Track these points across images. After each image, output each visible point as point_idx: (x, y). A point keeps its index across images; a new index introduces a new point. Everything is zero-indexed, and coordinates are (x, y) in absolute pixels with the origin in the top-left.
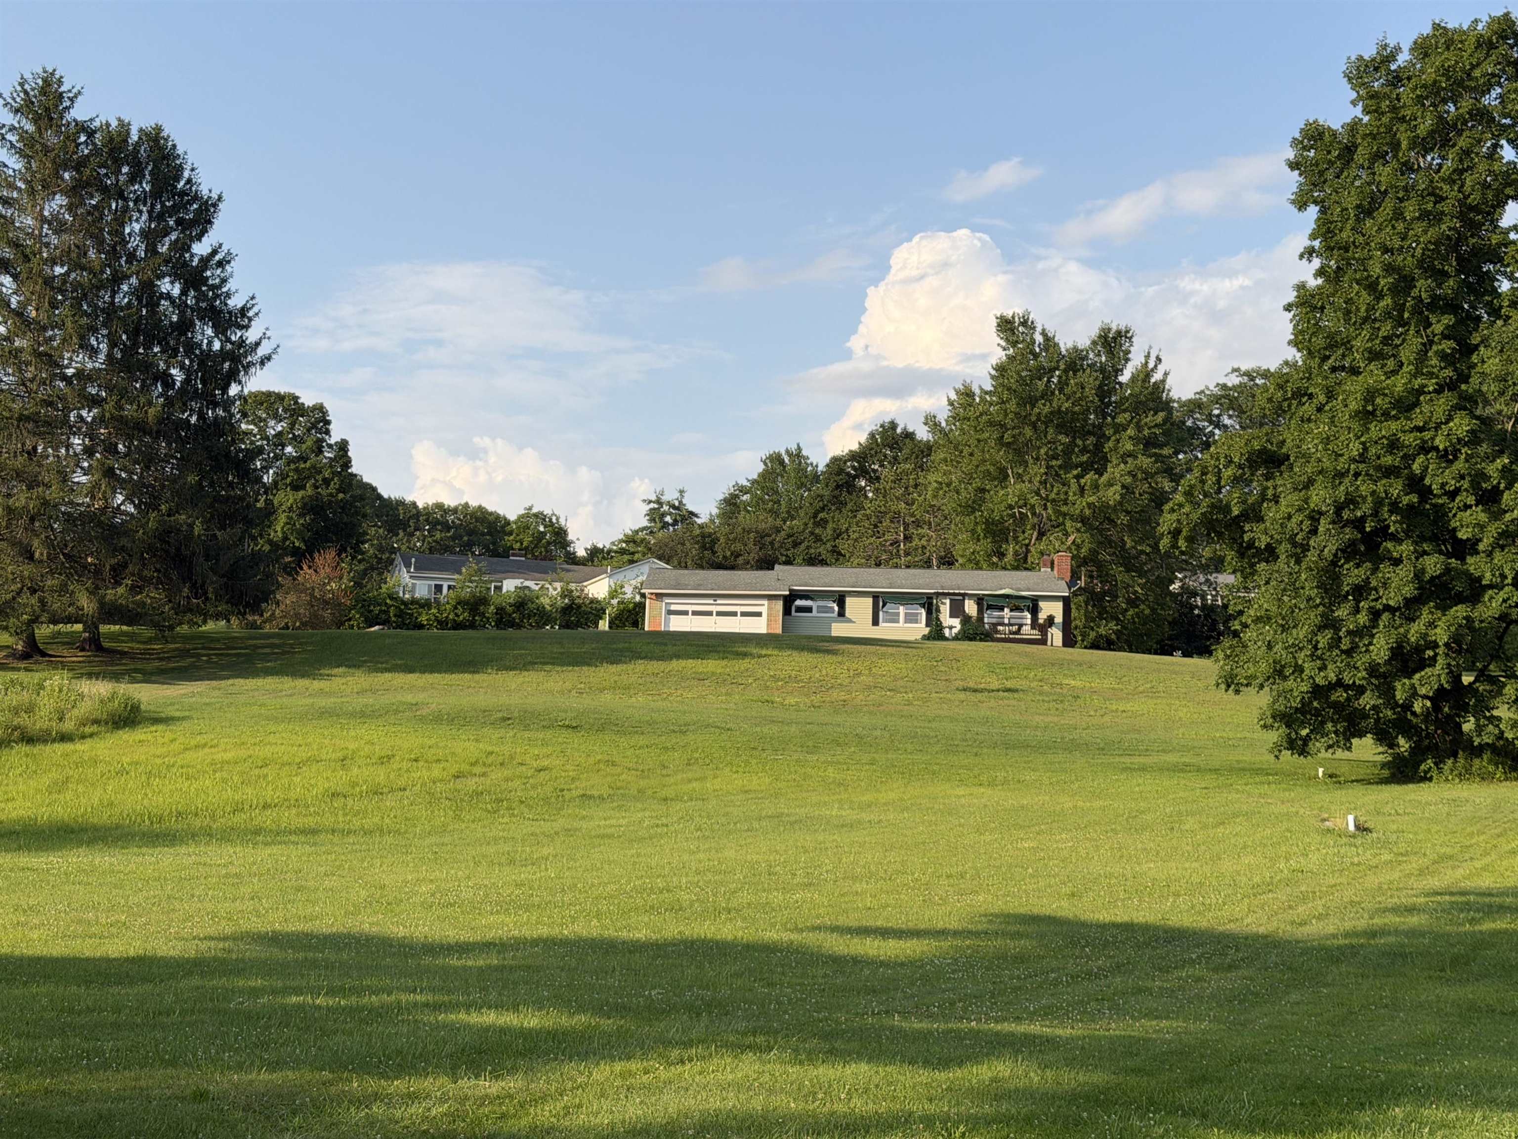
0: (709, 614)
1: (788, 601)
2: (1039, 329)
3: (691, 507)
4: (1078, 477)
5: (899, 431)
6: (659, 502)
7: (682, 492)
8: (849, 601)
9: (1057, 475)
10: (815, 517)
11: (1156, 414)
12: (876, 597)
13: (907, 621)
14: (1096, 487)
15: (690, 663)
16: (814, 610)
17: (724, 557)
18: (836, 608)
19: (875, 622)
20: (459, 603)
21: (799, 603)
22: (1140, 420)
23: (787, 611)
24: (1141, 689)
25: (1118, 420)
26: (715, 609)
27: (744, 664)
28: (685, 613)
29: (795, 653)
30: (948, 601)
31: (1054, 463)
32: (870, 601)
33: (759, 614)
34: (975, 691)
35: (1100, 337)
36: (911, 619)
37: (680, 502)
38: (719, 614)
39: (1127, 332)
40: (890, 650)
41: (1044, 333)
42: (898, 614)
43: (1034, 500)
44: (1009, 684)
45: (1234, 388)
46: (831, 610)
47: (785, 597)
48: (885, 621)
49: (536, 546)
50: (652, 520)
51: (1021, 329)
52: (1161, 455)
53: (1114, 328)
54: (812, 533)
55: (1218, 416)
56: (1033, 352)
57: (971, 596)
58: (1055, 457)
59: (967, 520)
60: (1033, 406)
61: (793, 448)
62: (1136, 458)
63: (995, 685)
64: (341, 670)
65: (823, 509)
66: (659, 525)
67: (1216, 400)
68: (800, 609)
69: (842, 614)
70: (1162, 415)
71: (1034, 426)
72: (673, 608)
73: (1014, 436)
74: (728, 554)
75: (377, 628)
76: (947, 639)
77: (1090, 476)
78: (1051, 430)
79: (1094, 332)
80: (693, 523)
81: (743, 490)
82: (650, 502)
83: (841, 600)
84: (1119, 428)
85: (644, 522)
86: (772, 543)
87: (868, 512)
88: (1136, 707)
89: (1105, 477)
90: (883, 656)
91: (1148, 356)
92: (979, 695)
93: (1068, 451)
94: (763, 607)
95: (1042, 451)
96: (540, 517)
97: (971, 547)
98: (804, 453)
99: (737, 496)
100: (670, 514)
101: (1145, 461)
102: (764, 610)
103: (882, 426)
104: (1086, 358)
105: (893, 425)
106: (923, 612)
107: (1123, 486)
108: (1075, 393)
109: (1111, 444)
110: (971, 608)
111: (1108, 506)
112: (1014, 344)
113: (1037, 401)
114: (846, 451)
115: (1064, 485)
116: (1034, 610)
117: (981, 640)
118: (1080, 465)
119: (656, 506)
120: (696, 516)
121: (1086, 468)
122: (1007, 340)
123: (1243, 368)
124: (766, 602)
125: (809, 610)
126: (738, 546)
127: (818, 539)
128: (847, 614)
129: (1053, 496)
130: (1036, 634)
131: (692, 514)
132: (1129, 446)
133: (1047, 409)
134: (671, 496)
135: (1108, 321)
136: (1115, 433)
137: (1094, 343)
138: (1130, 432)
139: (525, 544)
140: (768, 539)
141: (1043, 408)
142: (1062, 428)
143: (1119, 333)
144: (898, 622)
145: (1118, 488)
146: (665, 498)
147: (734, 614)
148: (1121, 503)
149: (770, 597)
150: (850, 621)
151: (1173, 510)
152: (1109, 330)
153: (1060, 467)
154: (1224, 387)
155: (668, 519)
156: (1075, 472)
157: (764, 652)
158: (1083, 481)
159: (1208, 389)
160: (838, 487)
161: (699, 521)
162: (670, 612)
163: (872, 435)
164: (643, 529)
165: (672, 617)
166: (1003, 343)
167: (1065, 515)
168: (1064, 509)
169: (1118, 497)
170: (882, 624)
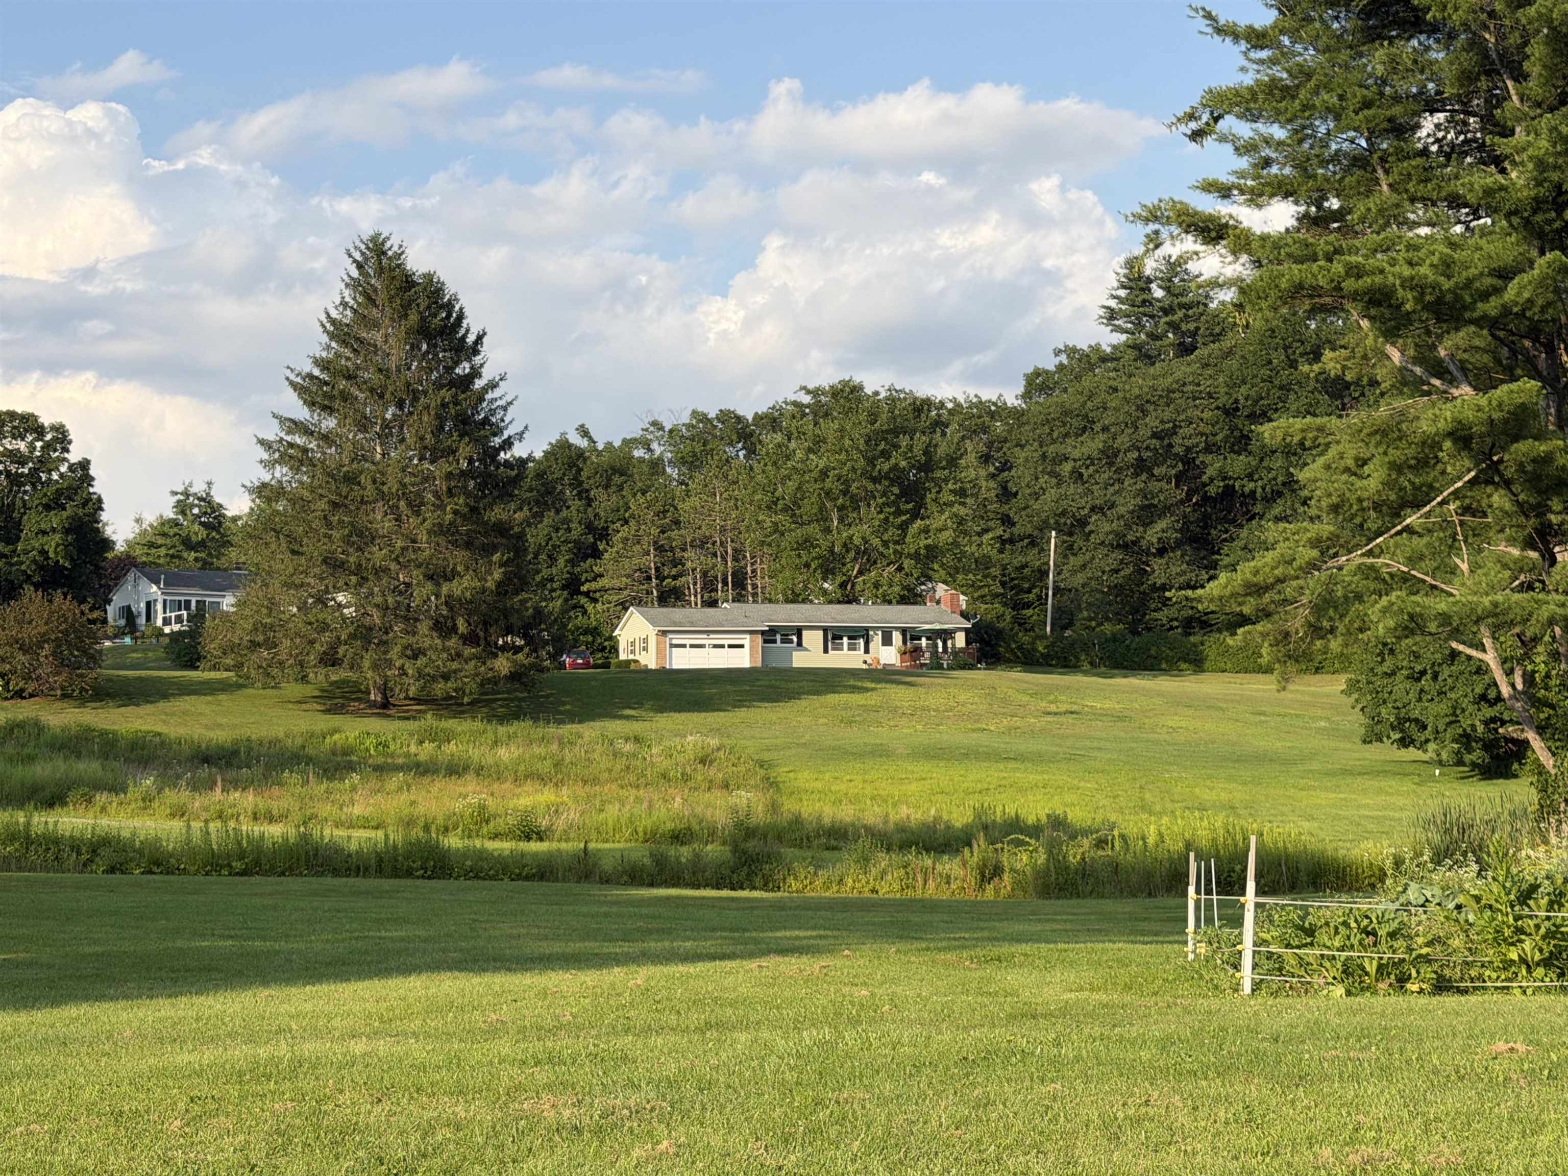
0: (703, 646)
1: (765, 634)
3: (218, 499)
6: (187, 494)
7: (209, 484)
8: (805, 633)
12: (825, 630)
13: (849, 649)
16: (779, 641)
18: (795, 640)
19: (826, 651)
23: (765, 647)
26: (707, 642)
28: (684, 646)
30: (880, 633)
32: (821, 633)
33: (742, 646)
36: (852, 647)
37: (208, 494)
38: (712, 646)
46: (792, 641)
47: (762, 632)
48: (833, 649)
50: (179, 512)
57: (897, 628)
66: (186, 517)
69: (800, 644)
72: (675, 642)
82: (177, 493)
83: (799, 632)
85: (171, 514)
94: (746, 640)
100: (199, 506)
102: (747, 643)
106: (861, 642)
110: (897, 638)
116: (945, 640)
119: (182, 498)
120: (225, 508)
124: (748, 636)
125: (774, 641)
128: (804, 644)
131: (220, 505)
134: (199, 488)
144: (842, 649)
146: (192, 490)
147: (723, 646)
149: (755, 632)
150: (806, 650)
155: (196, 511)
161: (228, 515)
162: (672, 646)
164: (170, 521)
165: (674, 650)
170: (830, 652)
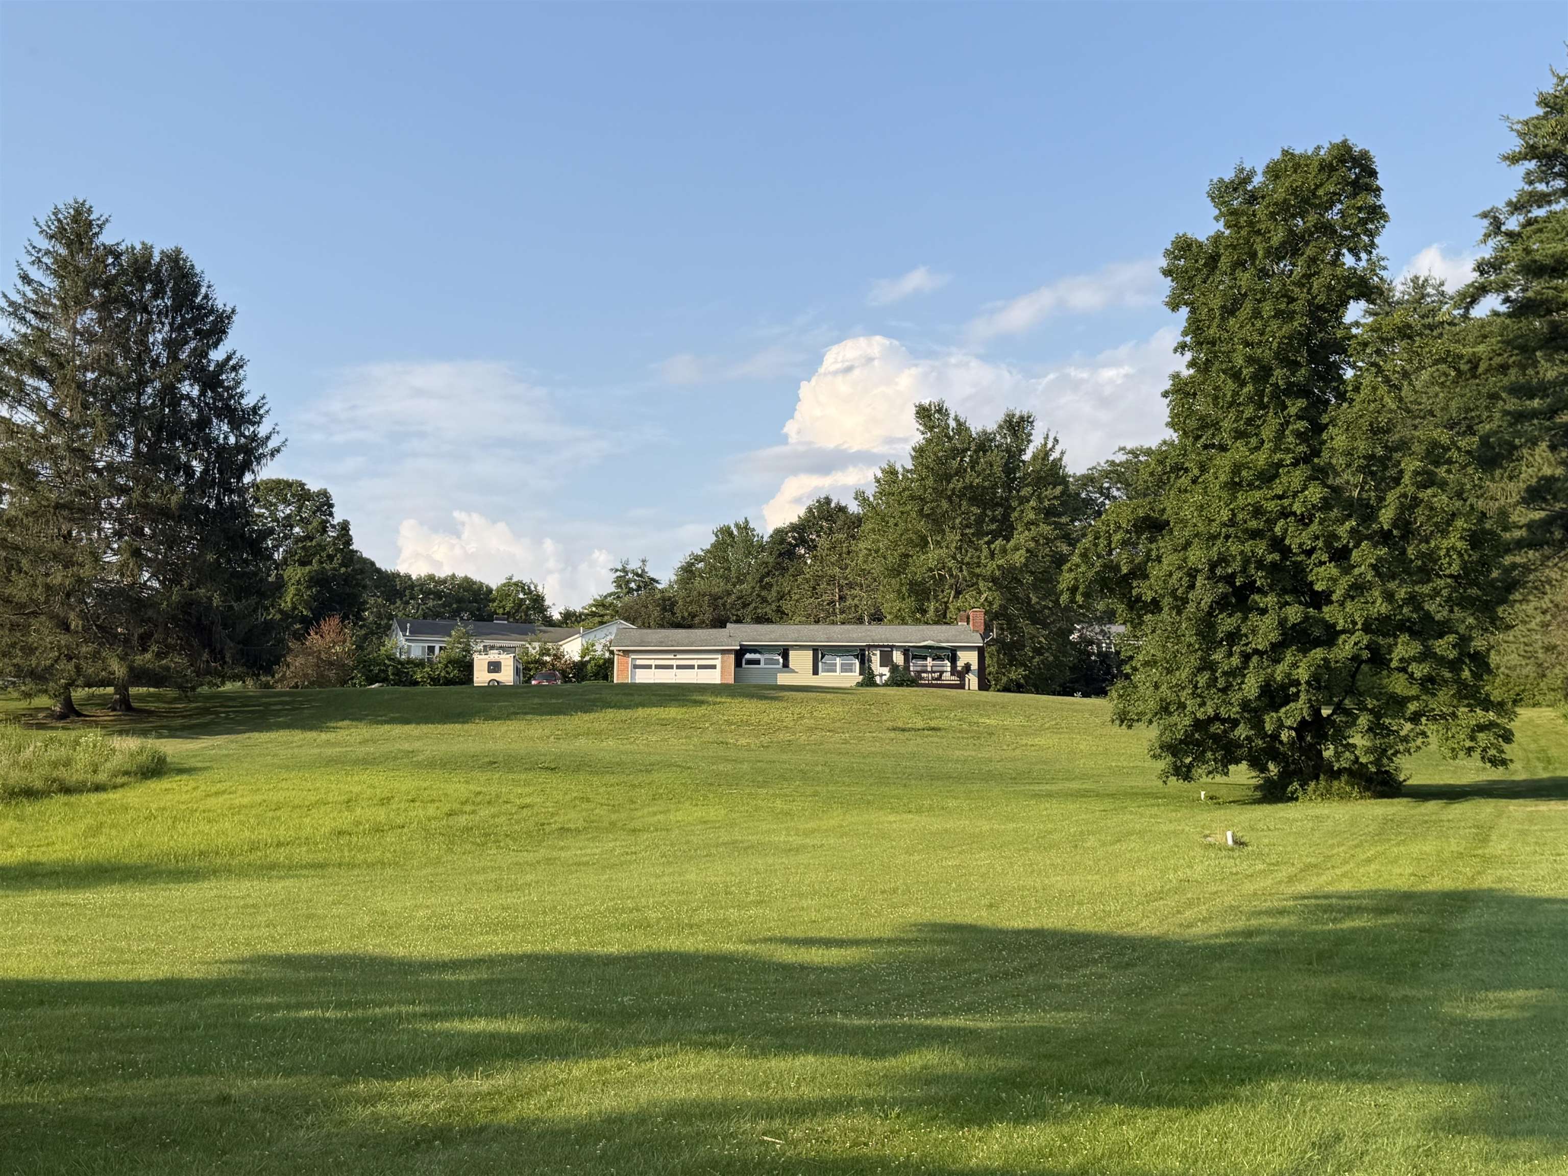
0: (671, 667)
1: (739, 654)
2: (952, 416)
3: (652, 575)
4: (989, 543)
5: (833, 505)
6: (624, 570)
7: (644, 561)
8: (791, 653)
9: (971, 541)
10: (761, 581)
11: (1054, 487)
12: (815, 650)
13: (843, 670)
14: (1004, 551)
15: (654, 711)
16: (762, 662)
17: (683, 617)
18: (781, 661)
19: (815, 672)
20: (449, 662)
21: (748, 656)
22: (1041, 493)
23: (738, 664)
24: (1047, 725)
25: (1022, 493)
26: (674, 663)
27: (702, 710)
28: (649, 667)
29: (746, 701)
30: (878, 653)
31: (967, 531)
32: (810, 653)
33: (714, 667)
34: (903, 730)
35: (1006, 421)
36: (846, 668)
37: (643, 571)
38: (679, 667)
39: (1029, 417)
40: (829, 696)
41: (956, 419)
42: (835, 665)
43: (951, 563)
44: (933, 724)
45: (1121, 464)
46: (777, 662)
47: (736, 651)
48: (824, 671)
49: (517, 611)
50: (619, 586)
51: (936, 415)
52: (1060, 523)
53: (1018, 414)
54: (759, 595)
55: (1108, 489)
56: (947, 436)
57: (898, 648)
58: (968, 526)
59: (893, 581)
60: (949, 482)
61: (741, 522)
62: (1037, 526)
63: (920, 724)
64: (346, 723)
65: (768, 574)
66: (625, 591)
67: (1106, 474)
68: (750, 662)
69: (786, 665)
70: (1059, 488)
71: (950, 499)
72: (638, 662)
73: (932, 509)
74: (686, 614)
75: (377, 685)
76: (878, 685)
77: (999, 542)
78: (964, 503)
79: (1000, 418)
80: (654, 589)
81: (698, 559)
82: (617, 570)
83: (785, 653)
84: (1023, 500)
85: (612, 588)
86: (724, 605)
87: (808, 576)
88: (1043, 742)
89: (1012, 543)
90: (823, 701)
91: (1047, 438)
92: (906, 734)
93: (980, 521)
94: (717, 660)
95: (958, 521)
96: (521, 586)
97: (898, 605)
98: (751, 525)
99: (693, 564)
100: (635, 581)
101: (1045, 529)
102: (718, 663)
103: (818, 501)
104: (994, 439)
105: (828, 501)
106: (857, 662)
107: (1028, 551)
108: (984, 470)
109: (1016, 514)
110: (898, 658)
111: (1016, 568)
112: (931, 428)
113: (951, 477)
114: (787, 523)
115: (976, 550)
116: (954, 659)
117: (908, 686)
118: (991, 532)
119: (622, 574)
120: (657, 582)
121: (995, 535)
122: (925, 425)
123: (1129, 447)
124: (719, 656)
125: (757, 662)
126: (693, 608)
127: (764, 600)
128: (791, 665)
129: (967, 559)
130: (955, 680)
131: (653, 580)
132: (1032, 516)
133: (960, 485)
134: (634, 565)
135: (1012, 408)
136: (1020, 504)
137: (1000, 427)
138: (1033, 503)
139: (507, 609)
140: (720, 601)
141: (957, 484)
142: (973, 500)
143: (1022, 419)
144: (835, 671)
145: (1023, 552)
146: (629, 567)
147: (692, 667)
148: (1026, 565)
149: (723, 652)
150: (793, 671)
151: (1071, 570)
152: (1014, 415)
153: (973, 534)
154: (1113, 463)
155: (633, 585)
156: (986, 539)
157: (718, 700)
158: (993, 546)
159: (1099, 464)
160: (780, 555)
161: (660, 587)
162: (636, 667)
163: (810, 510)
164: (610, 595)
165: (637, 670)
166: (922, 428)
167: (978, 576)
168: (977, 571)
169: (1023, 560)
170: (821, 674)
